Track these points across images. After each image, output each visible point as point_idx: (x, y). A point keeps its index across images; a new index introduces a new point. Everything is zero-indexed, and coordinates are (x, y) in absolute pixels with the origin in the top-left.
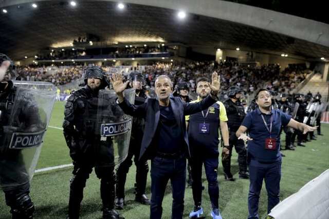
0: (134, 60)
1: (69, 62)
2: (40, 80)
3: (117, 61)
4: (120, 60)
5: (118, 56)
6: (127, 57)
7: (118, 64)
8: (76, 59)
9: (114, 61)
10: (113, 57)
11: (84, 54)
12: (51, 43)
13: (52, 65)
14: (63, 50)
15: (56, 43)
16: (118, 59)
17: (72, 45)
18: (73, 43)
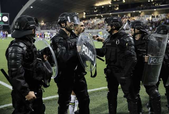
0: (155, 11)
1: (107, 15)
2: (91, 29)
3: (142, 12)
4: (144, 11)
5: (143, 9)
6: (150, 8)
7: (142, 14)
8: (113, 12)
9: (140, 12)
10: (139, 10)
11: (118, 9)
12: (95, 3)
13: (96, 18)
14: (103, 7)
15: (98, 3)
16: (143, 11)
17: (110, 3)
18: (111, 2)
